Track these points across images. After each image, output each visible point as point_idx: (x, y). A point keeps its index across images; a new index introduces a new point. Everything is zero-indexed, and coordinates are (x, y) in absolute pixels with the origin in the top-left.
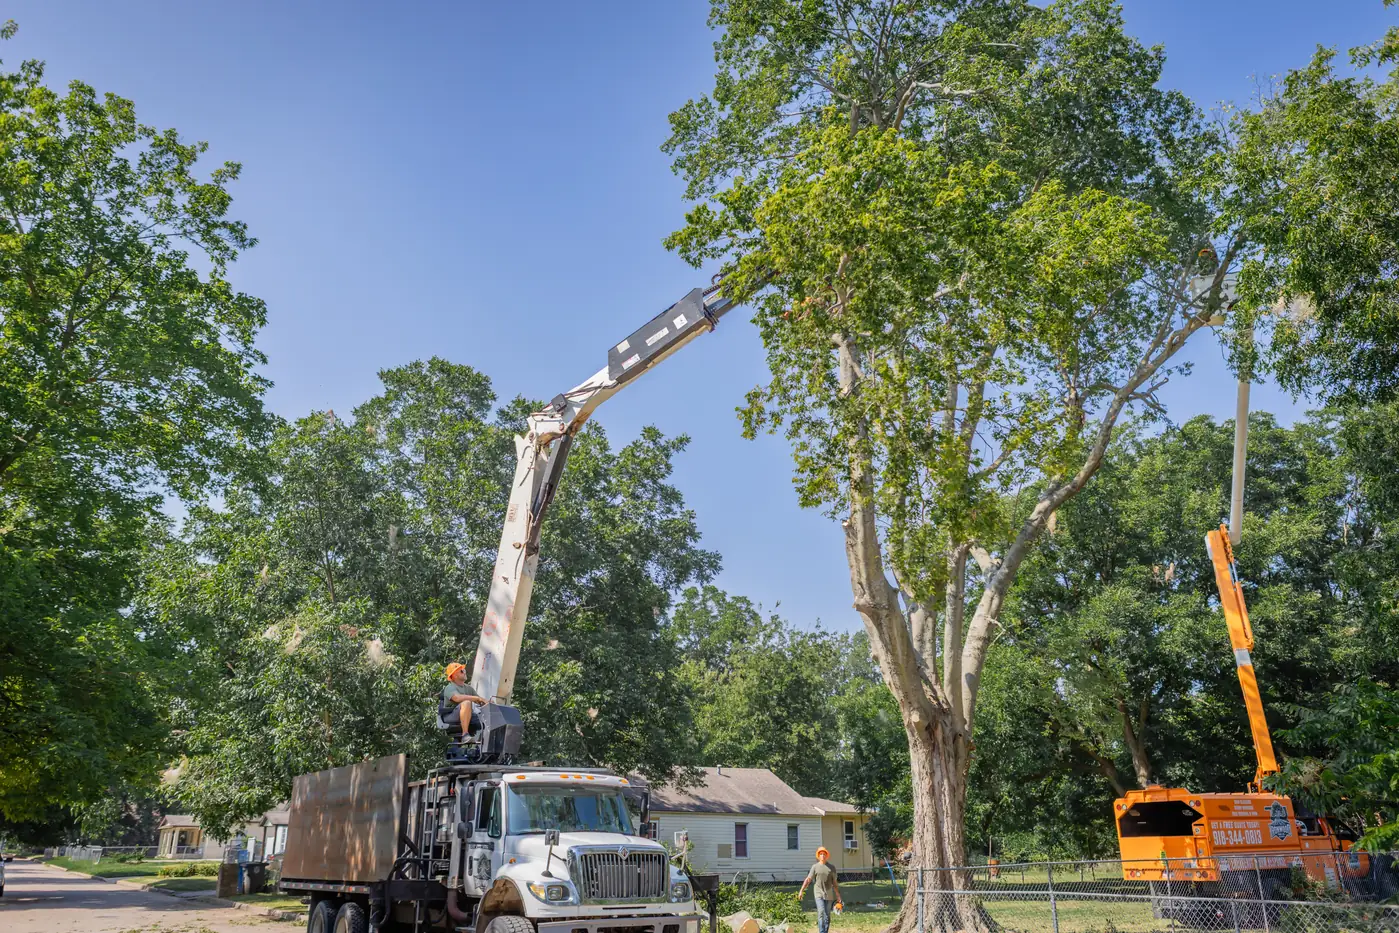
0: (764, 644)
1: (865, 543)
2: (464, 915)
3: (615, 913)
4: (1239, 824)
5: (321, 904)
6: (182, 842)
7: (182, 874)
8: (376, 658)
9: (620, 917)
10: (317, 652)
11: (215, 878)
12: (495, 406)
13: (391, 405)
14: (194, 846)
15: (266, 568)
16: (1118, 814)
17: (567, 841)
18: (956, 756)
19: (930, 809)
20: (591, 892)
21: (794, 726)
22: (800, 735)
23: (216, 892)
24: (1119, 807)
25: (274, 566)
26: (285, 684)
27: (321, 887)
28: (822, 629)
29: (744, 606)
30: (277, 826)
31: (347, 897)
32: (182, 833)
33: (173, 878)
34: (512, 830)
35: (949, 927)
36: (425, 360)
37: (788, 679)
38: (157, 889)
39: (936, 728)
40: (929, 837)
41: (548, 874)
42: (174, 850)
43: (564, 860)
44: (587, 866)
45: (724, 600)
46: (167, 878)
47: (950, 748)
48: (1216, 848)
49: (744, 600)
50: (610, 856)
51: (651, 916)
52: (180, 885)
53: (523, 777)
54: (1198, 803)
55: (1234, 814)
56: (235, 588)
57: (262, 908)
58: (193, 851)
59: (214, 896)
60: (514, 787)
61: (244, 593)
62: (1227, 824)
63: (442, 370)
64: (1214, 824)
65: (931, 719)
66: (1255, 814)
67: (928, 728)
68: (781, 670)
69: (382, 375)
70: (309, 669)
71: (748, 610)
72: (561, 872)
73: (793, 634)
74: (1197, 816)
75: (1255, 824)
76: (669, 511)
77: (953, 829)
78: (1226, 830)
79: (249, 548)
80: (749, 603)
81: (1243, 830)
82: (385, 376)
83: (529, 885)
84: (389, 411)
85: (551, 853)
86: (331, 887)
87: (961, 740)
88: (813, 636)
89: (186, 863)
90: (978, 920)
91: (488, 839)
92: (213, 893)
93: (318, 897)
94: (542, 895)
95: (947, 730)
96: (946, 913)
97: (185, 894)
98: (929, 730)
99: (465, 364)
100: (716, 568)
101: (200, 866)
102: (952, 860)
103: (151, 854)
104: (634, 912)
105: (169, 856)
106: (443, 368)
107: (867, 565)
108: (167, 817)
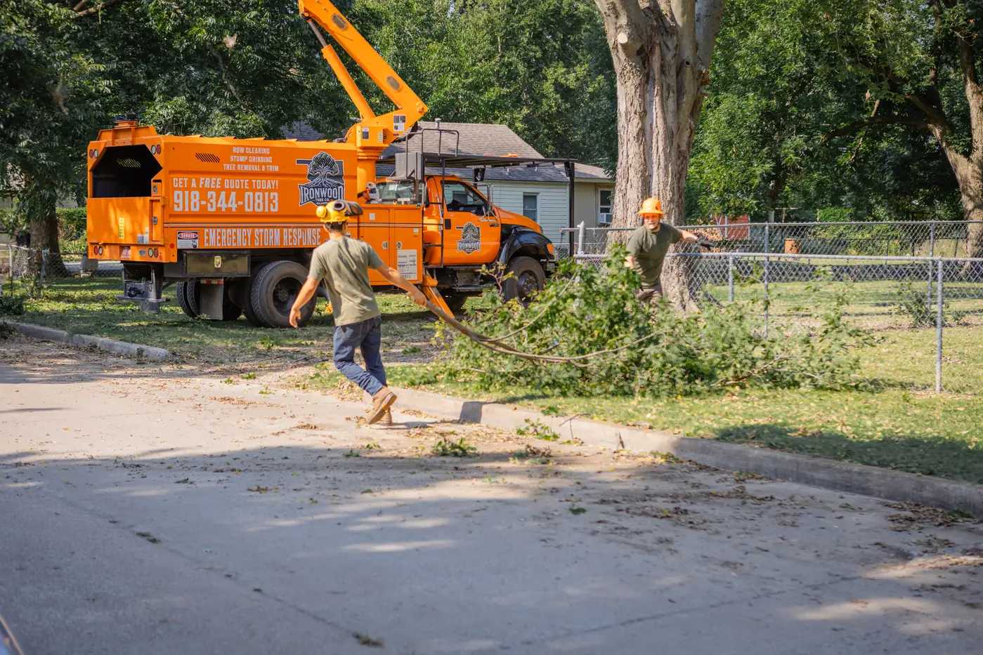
18: (680, 92)
39: (652, 51)
47: (672, 81)
65: (644, 37)
66: (276, 169)
67: (640, 52)
77: (666, 184)
87: (688, 70)
90: (686, 297)
95: (669, 56)
98: (641, 54)
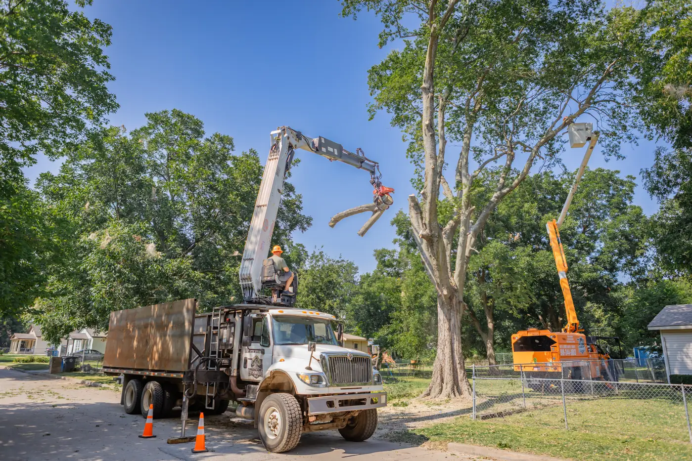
0: (315, 264)
1: (431, 203)
2: (241, 391)
3: (347, 391)
4: (569, 346)
5: (132, 381)
6: (22, 346)
7: (26, 361)
8: (151, 253)
9: (349, 394)
10: (118, 248)
11: (48, 364)
12: (205, 137)
13: (150, 131)
14: (29, 348)
15: (88, 204)
16: (513, 341)
17: (319, 350)
18: (459, 312)
19: (448, 337)
20: (334, 380)
21: (327, 301)
22: (329, 305)
23: (49, 371)
24: (514, 338)
25: (92, 203)
26: (100, 264)
27: (132, 372)
28: (342, 259)
29: (301, 248)
30: (74, 339)
31: (150, 379)
32: (22, 342)
33: (22, 363)
34: (277, 342)
35: (457, 394)
36: (170, 110)
37: (326, 280)
38: (15, 368)
39: (453, 298)
40: (447, 351)
41: (309, 368)
42: (19, 349)
43: (318, 360)
44: (332, 364)
45: (292, 245)
46: (18, 363)
47: (458, 308)
48: (561, 357)
49: (301, 245)
50: (342, 359)
51: (364, 393)
52: (27, 367)
53: (282, 312)
54: (554, 337)
55: (567, 342)
56: (70, 213)
57: (79, 380)
58: (28, 350)
59: (48, 373)
60: (275, 317)
61: (75, 216)
62: (565, 346)
63: (178, 115)
64: (561, 346)
65: (451, 293)
66: (574, 342)
67: (450, 298)
68: (323, 276)
69: (146, 115)
70: (113, 256)
71: (303, 250)
72: (317, 368)
73: (329, 260)
74: (554, 342)
75: (573, 346)
76: (288, 195)
77: (459, 347)
78: (565, 349)
79: (77, 192)
80: (303, 247)
81: (570, 349)
82: (149, 116)
83: (298, 375)
84: (150, 134)
85: (312, 356)
86: (139, 373)
87: (462, 304)
88: (338, 262)
89: (26, 356)
91: (261, 348)
92: (47, 371)
93: (128, 377)
94: (308, 381)
95: (457, 299)
96: (455, 387)
97: (29, 372)
99: (191, 114)
100: (309, 224)
101: (36, 358)
102: (458, 362)
103: (7, 351)
104: (356, 391)
105: (16, 352)
106: (179, 114)
107: (430, 214)
108: (15, 334)
